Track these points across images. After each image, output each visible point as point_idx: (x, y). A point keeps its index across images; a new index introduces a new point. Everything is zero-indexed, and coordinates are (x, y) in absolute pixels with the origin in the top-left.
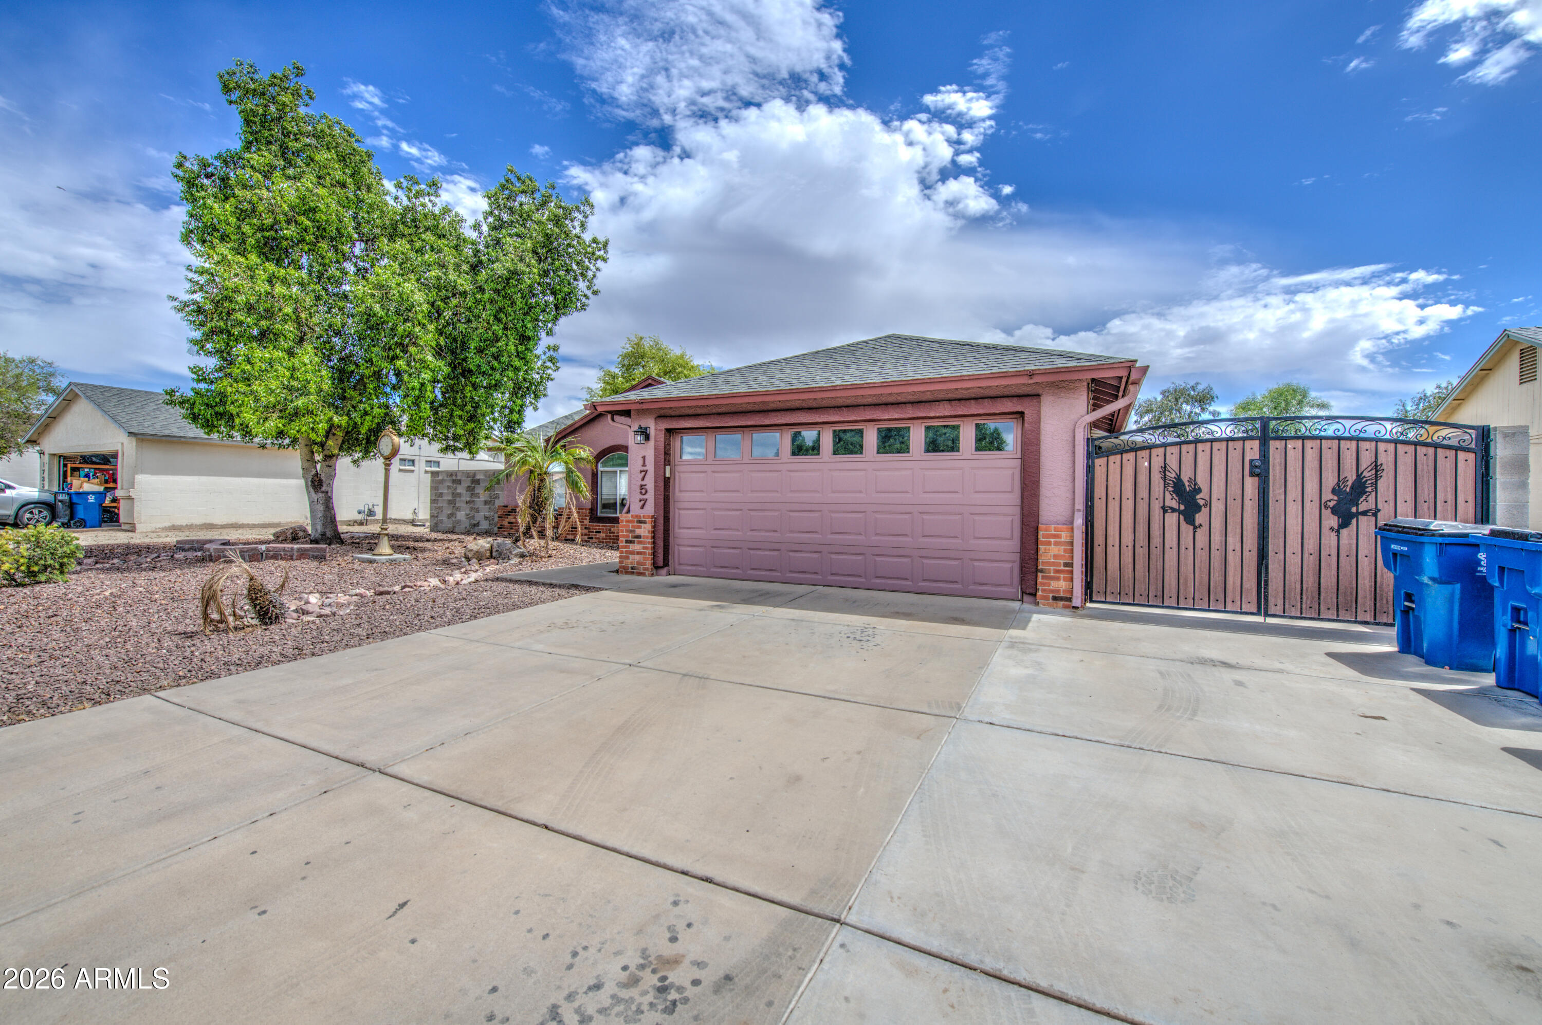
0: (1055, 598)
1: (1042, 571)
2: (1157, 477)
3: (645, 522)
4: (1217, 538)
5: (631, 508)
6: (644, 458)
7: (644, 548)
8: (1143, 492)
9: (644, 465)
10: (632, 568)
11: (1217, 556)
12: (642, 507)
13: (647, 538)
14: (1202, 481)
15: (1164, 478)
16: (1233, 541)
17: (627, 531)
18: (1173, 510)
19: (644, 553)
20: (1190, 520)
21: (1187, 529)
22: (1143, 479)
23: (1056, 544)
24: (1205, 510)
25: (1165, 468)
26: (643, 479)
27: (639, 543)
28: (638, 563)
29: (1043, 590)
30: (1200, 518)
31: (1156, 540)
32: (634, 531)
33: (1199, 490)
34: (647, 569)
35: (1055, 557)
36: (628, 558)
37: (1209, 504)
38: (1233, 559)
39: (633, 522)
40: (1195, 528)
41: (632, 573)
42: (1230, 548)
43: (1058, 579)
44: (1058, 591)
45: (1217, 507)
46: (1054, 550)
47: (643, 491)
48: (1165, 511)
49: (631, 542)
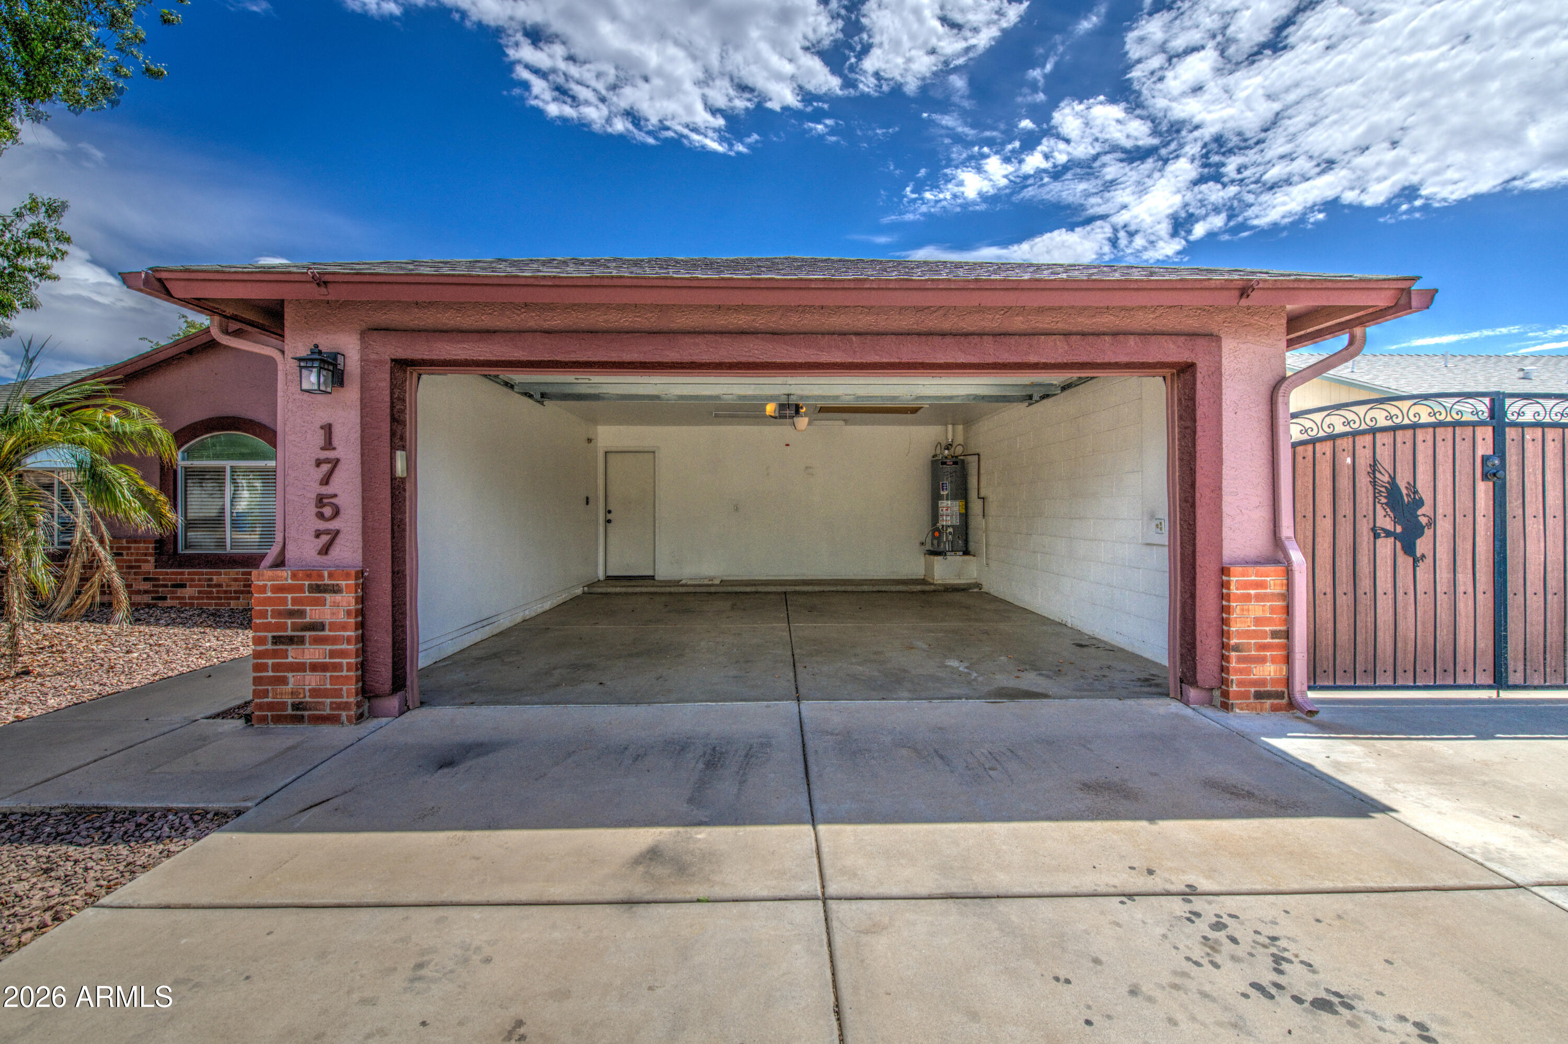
0: (1259, 696)
1: (1237, 648)
2: (1364, 481)
3: (336, 590)
4: (1444, 575)
5: (289, 555)
6: (328, 429)
7: (333, 654)
8: (1345, 507)
9: (328, 445)
10: (296, 706)
11: (1443, 600)
12: (325, 550)
13: (344, 627)
14: (1424, 490)
15: (1374, 483)
16: (1464, 579)
17: (278, 614)
18: (1388, 534)
19: (337, 667)
20: (1409, 549)
21: (1404, 562)
22: (1344, 483)
23: (1259, 598)
24: (1428, 533)
25: (1374, 467)
26: (326, 481)
27: (317, 641)
28: (315, 692)
29: (1240, 683)
30: (1422, 546)
31: (1365, 584)
32: (302, 613)
33: (1420, 503)
34: (346, 706)
35: (1258, 621)
36: (283, 681)
37: (1432, 523)
38: (1465, 606)
39: (300, 589)
40: (1415, 561)
41: (299, 719)
42: (1460, 589)
43: (1263, 660)
44: (1263, 682)
45: (1444, 526)
46: (1257, 609)
47: (328, 511)
48: (1376, 536)
49: (291, 640)
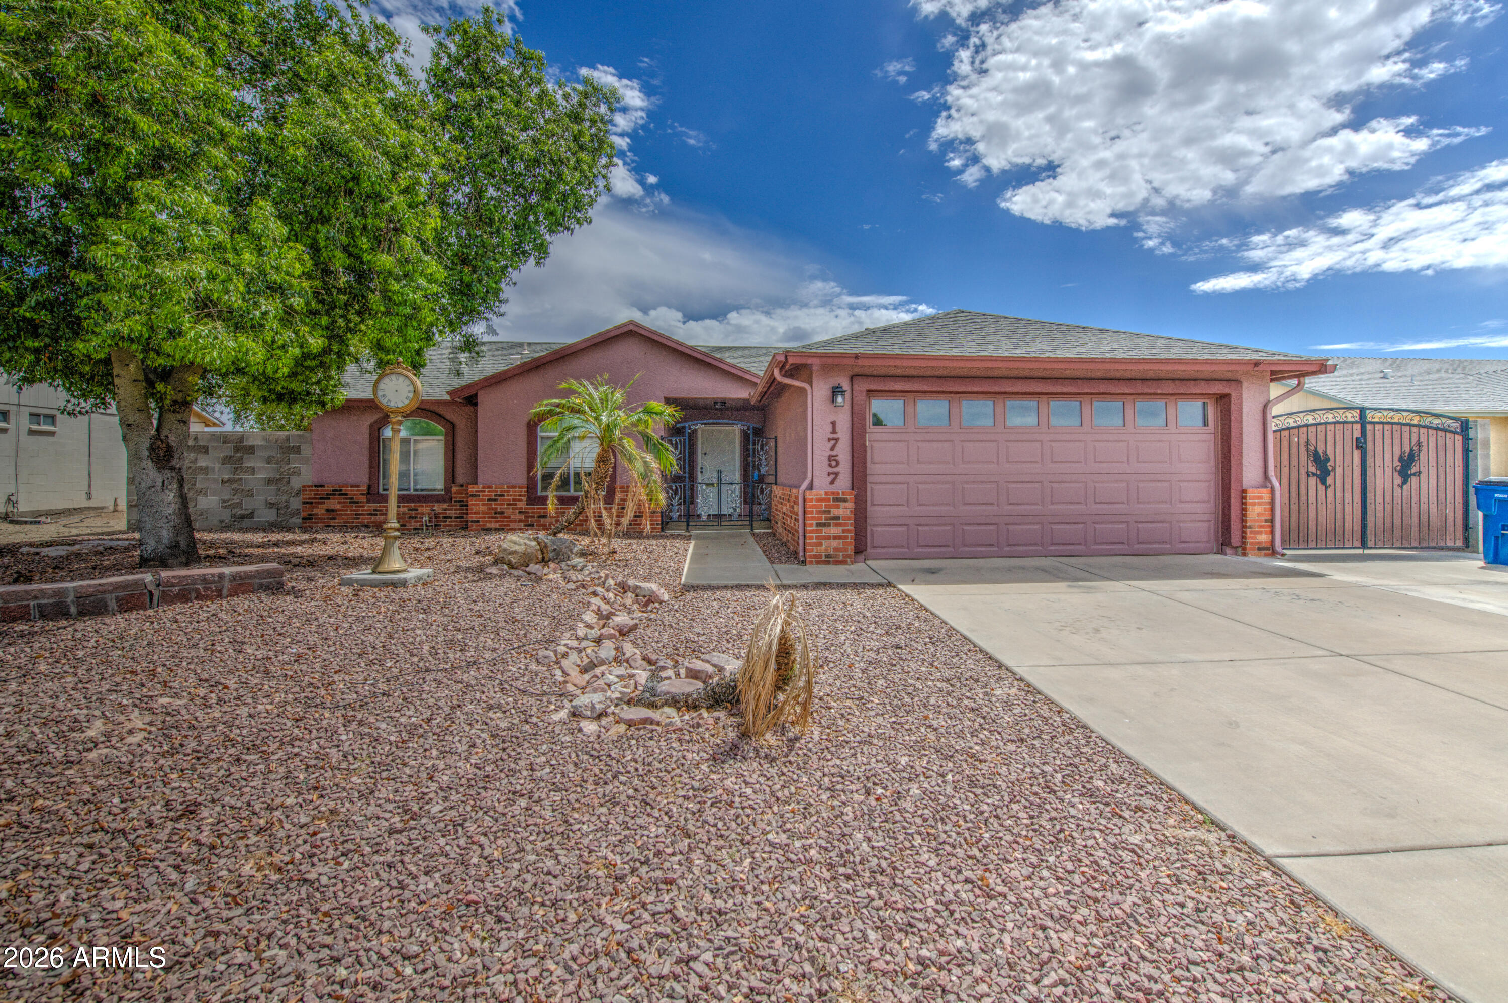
0: (1259, 549)
1: (1250, 527)
2: (1303, 449)
3: (845, 500)
4: (1339, 494)
5: (816, 484)
6: (834, 423)
7: (844, 531)
8: (1294, 462)
9: (834, 431)
10: (827, 556)
11: (1338, 506)
12: (832, 483)
13: (849, 518)
14: (1329, 452)
15: (1308, 450)
16: (1348, 496)
17: (818, 512)
18: (1314, 475)
19: (846, 537)
20: (1323, 482)
21: (1321, 488)
22: (1294, 450)
23: (1260, 504)
24: (1332, 474)
25: (1308, 443)
26: (832, 449)
27: (837, 525)
28: (836, 550)
29: (1251, 543)
30: (1329, 480)
31: (1303, 498)
32: (829, 512)
33: (1328, 460)
34: (849, 556)
35: (1259, 514)
36: (821, 544)
37: (1334, 469)
38: (1348, 509)
39: (829, 500)
40: (1326, 488)
41: (828, 563)
42: (1346, 501)
43: (1260, 533)
44: (1260, 543)
45: (1339, 471)
46: (1258, 509)
47: (834, 463)
48: (1308, 476)
49: (825, 525)
